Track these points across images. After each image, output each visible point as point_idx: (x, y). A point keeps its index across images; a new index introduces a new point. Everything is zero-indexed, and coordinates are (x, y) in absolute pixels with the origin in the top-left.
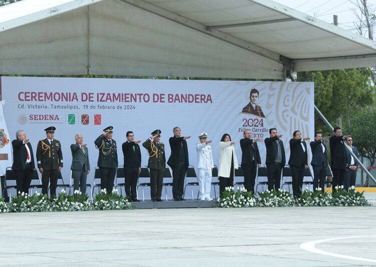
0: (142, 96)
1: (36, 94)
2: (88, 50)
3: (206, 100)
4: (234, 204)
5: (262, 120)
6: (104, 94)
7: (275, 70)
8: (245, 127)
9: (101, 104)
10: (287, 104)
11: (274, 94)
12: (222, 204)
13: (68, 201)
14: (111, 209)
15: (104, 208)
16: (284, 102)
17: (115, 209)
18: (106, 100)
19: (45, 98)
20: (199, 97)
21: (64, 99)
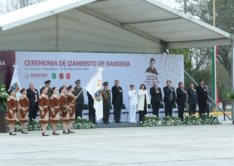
0: (92, 63)
1: (34, 61)
2: (57, 36)
3: (127, 65)
4: (151, 125)
5: (157, 76)
6: (71, 62)
7: (157, 48)
8: (148, 80)
9: (70, 67)
10: (169, 67)
11: (163, 62)
12: (144, 125)
13: (60, 124)
14: (84, 128)
15: (80, 128)
16: (168, 66)
17: (86, 128)
18: (73, 65)
19: (39, 64)
20: (123, 63)
21: (50, 64)
